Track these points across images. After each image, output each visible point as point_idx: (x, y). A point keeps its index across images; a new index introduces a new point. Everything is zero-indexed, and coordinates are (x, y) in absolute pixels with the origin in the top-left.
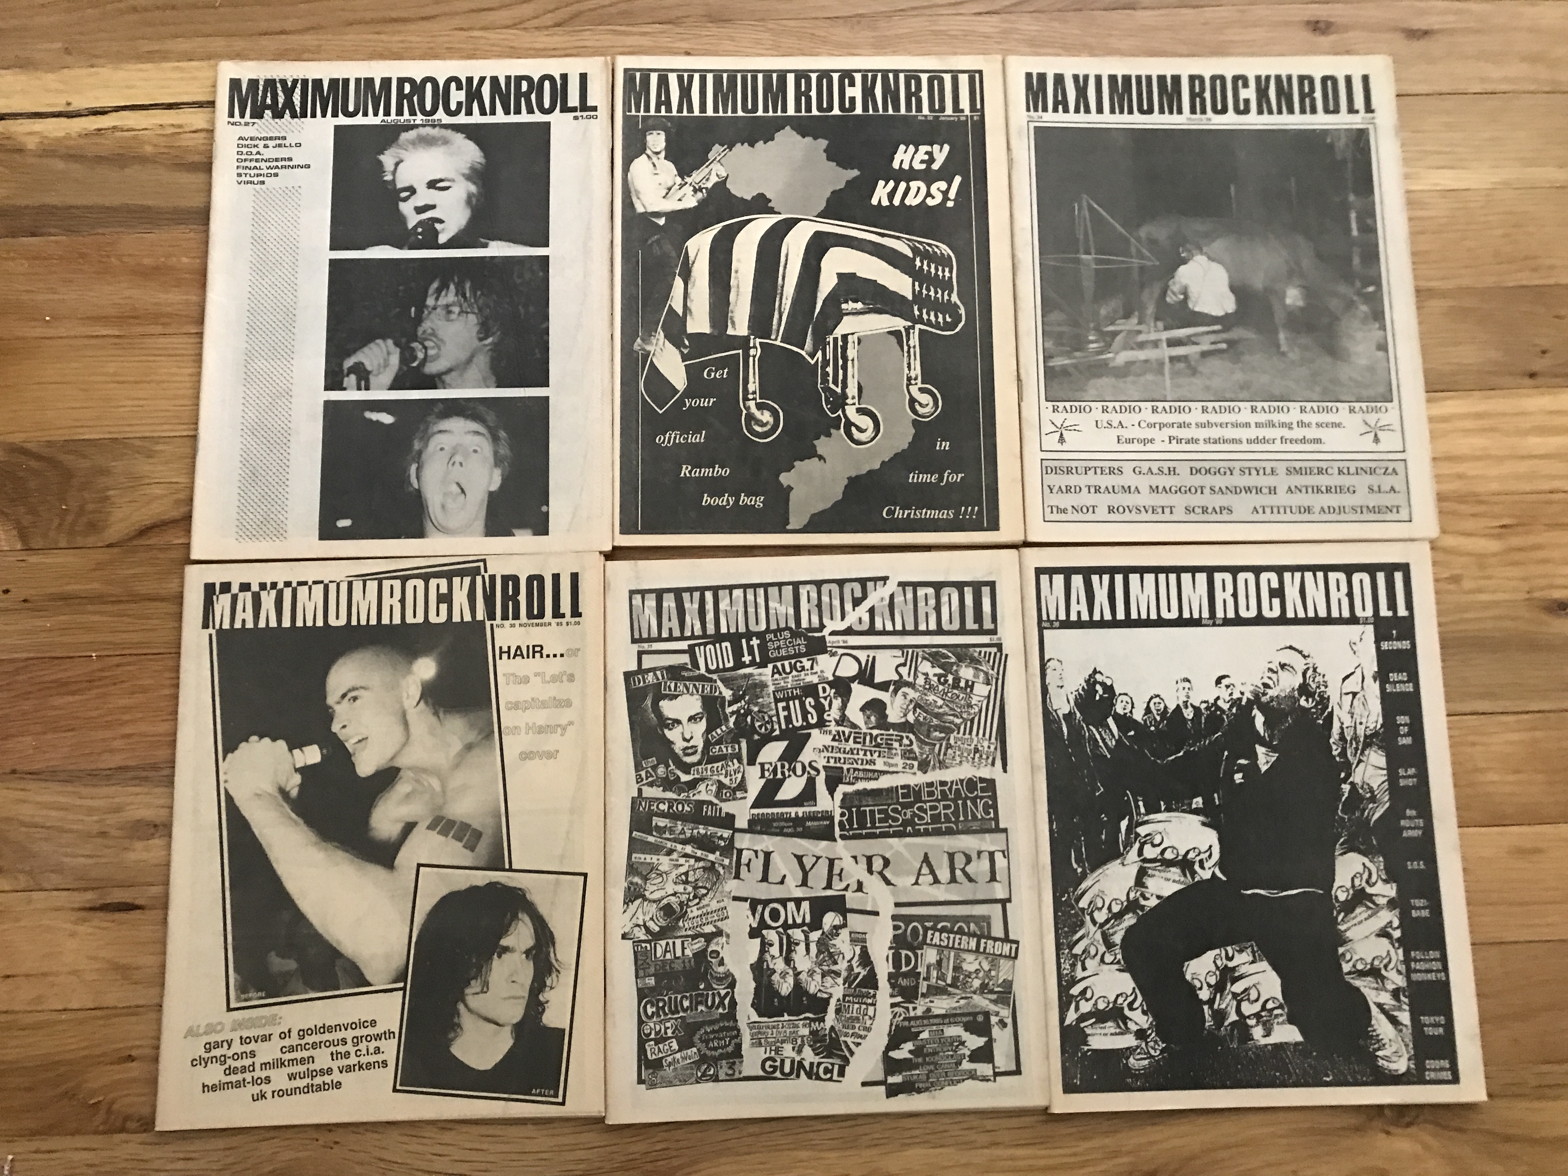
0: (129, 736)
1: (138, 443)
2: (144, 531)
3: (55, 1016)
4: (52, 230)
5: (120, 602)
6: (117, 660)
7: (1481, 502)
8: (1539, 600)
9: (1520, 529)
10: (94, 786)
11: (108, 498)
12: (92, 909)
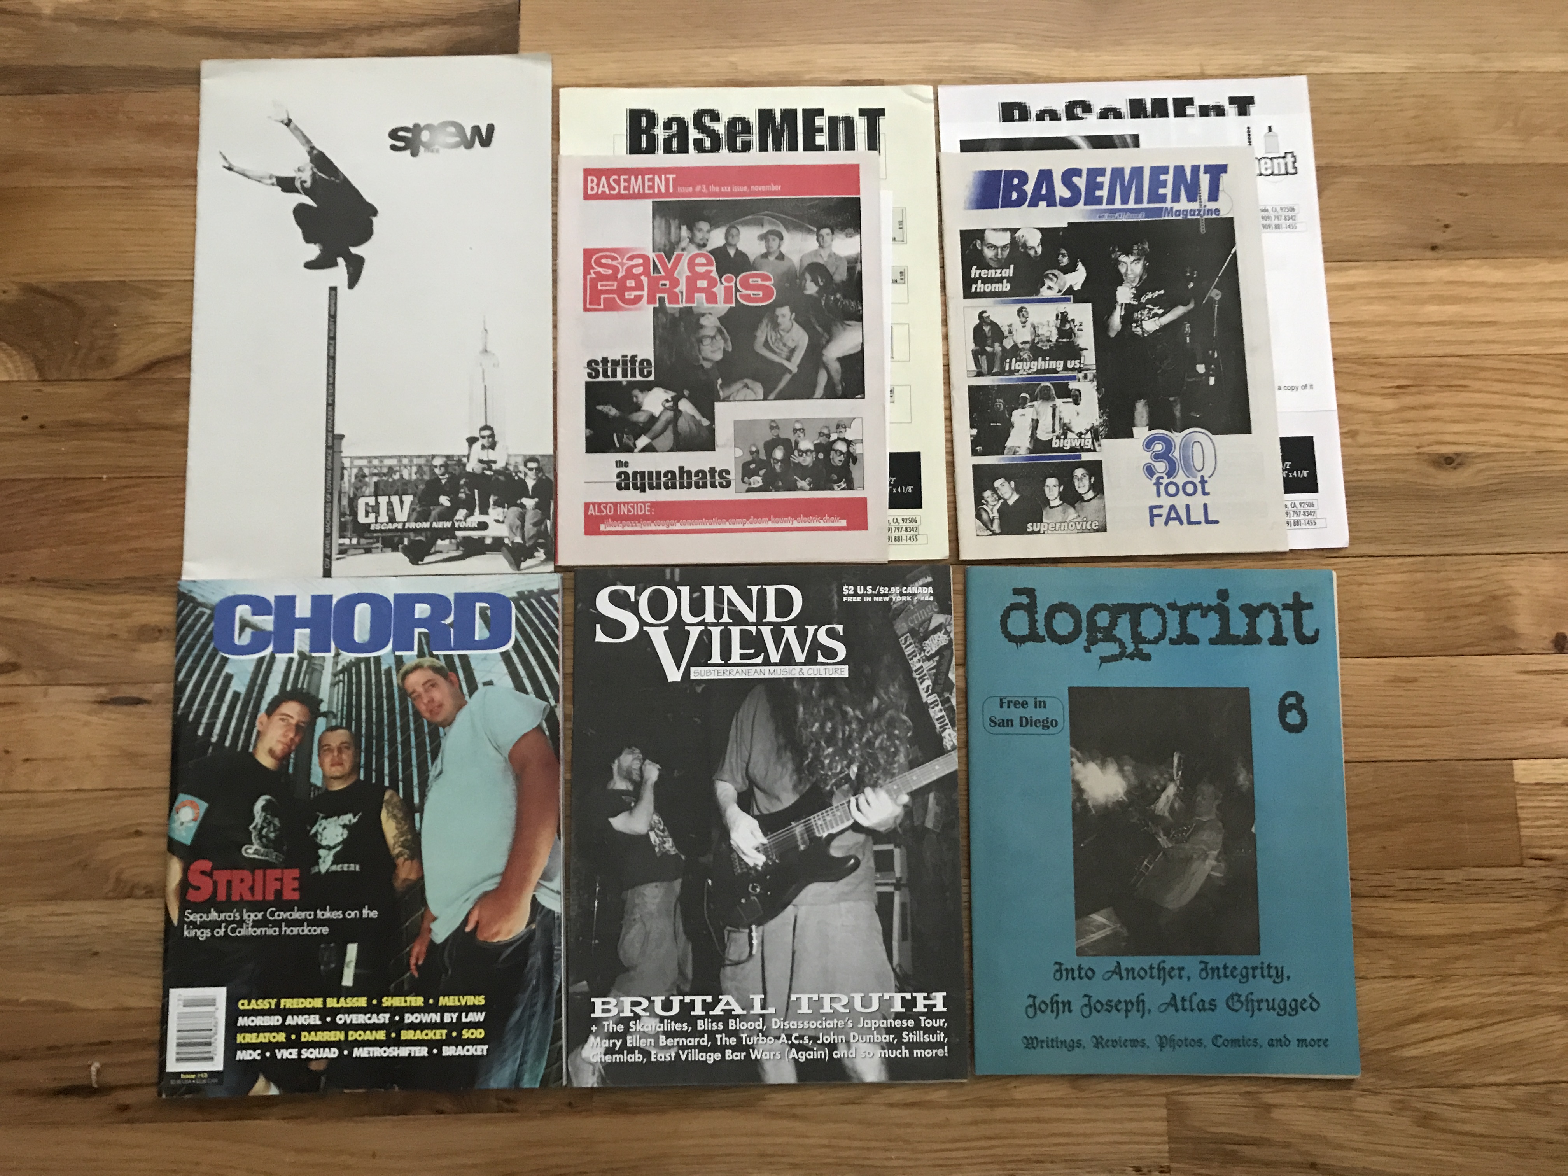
1: (143, 286)
2: (150, 367)
3: (70, 796)
6: (124, 482)
7: (1381, 364)
8: (1429, 455)
9: (1414, 390)
10: (104, 594)
11: (116, 335)
12: (102, 702)
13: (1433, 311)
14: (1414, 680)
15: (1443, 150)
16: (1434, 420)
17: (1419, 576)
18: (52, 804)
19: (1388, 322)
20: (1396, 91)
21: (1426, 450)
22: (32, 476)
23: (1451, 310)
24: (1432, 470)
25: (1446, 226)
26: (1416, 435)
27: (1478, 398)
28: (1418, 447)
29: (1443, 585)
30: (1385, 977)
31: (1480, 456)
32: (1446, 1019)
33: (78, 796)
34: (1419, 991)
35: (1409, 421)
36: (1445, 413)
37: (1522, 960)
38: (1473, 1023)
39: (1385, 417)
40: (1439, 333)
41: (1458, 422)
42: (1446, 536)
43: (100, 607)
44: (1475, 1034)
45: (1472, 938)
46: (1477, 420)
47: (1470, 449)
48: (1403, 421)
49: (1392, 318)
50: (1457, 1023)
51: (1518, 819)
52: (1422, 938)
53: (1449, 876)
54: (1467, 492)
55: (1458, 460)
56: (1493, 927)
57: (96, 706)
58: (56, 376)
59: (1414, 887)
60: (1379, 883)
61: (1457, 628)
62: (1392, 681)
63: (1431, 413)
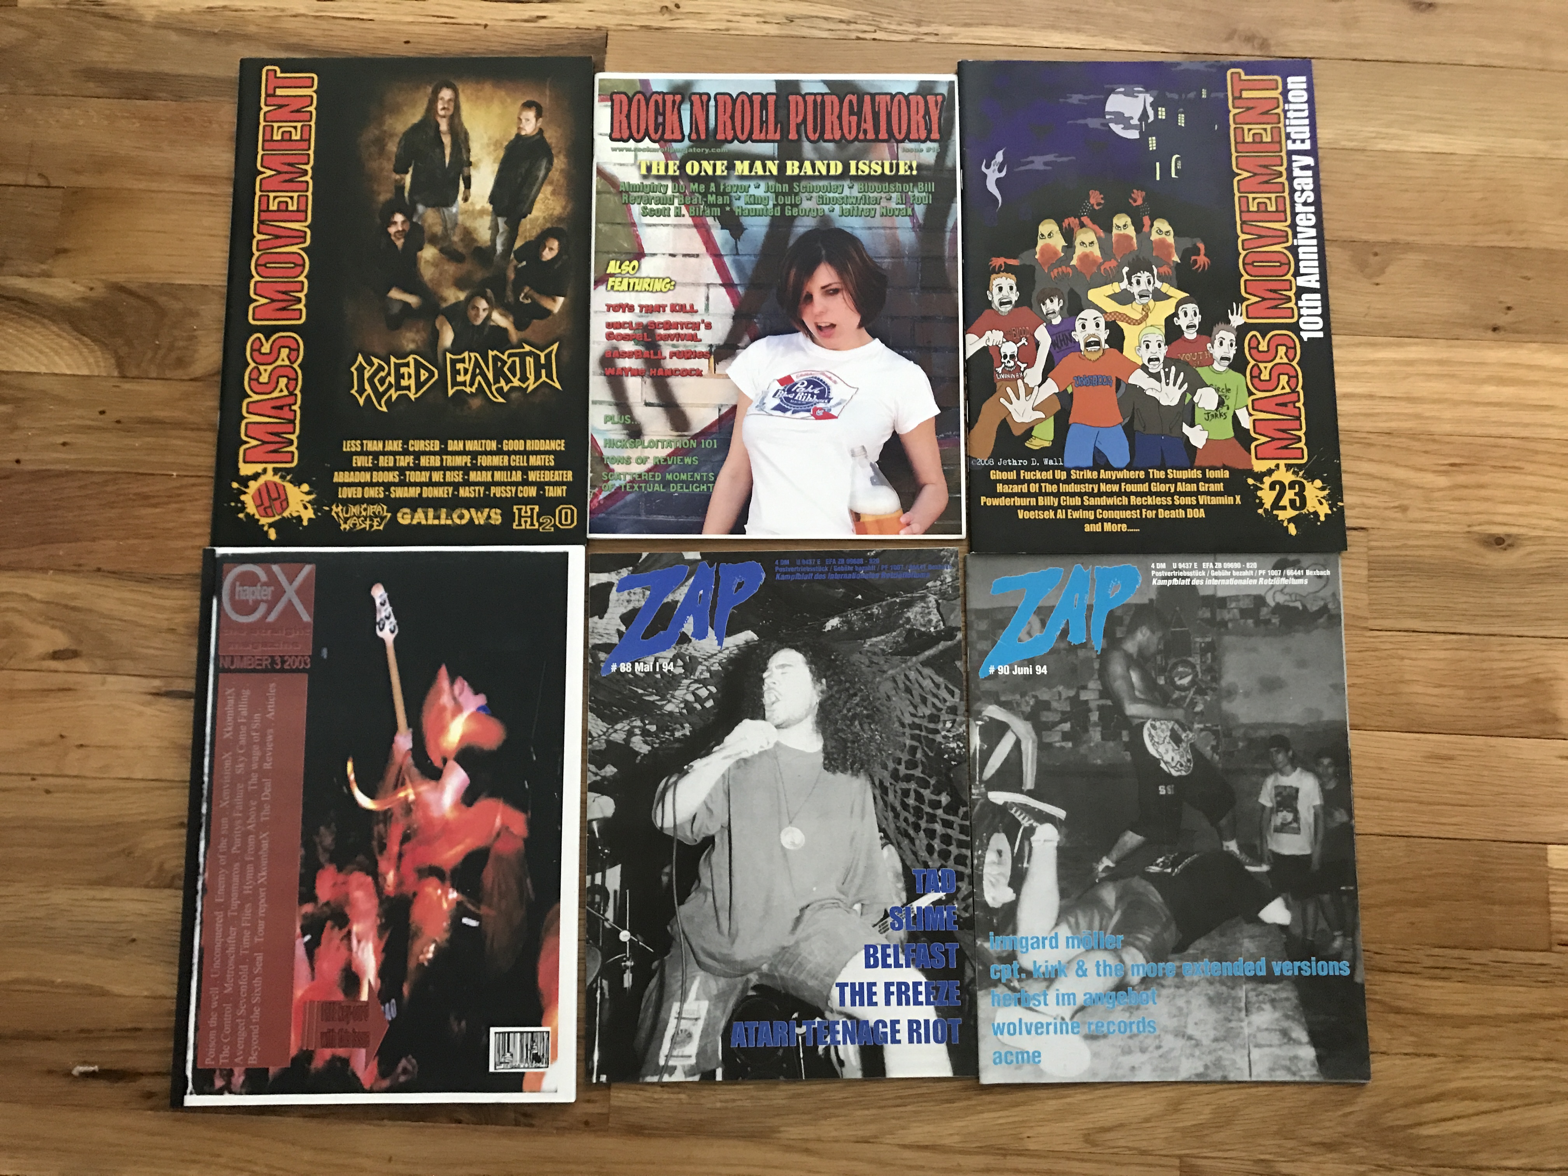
13: (1490, 391)
14: (1450, 758)
15: (1509, 233)
16: (1486, 499)
17: (1463, 654)
18: (102, 791)
19: (1445, 401)
20: (1465, 172)
21: (1476, 529)
22: (104, 469)
23: (1507, 392)
24: (1482, 550)
25: (1509, 308)
26: (1466, 514)
27: (1530, 480)
28: (1469, 526)
29: (1485, 665)
30: (1406, 1054)
31: (1530, 538)
32: (1463, 1099)
33: (128, 784)
34: (1440, 1069)
35: (1460, 499)
36: (1499, 493)
37: (1545, 1046)
38: (1494, 1105)
39: (1437, 494)
40: (1495, 414)
41: (1511, 503)
42: (1491, 616)
43: (161, 602)
44: (1492, 1117)
45: (1497, 1020)
46: (1529, 503)
47: (1522, 531)
48: (1454, 499)
49: (1448, 396)
50: (1476, 1104)
51: (1548, 904)
52: (1444, 1017)
53: (1475, 956)
54: (1514, 573)
55: (1508, 542)
56: (1519, 1011)
57: (149, 697)
58: (134, 372)
59: (1441, 965)
60: (1406, 959)
61: (1499, 709)
62: (1429, 757)
63: (1483, 493)
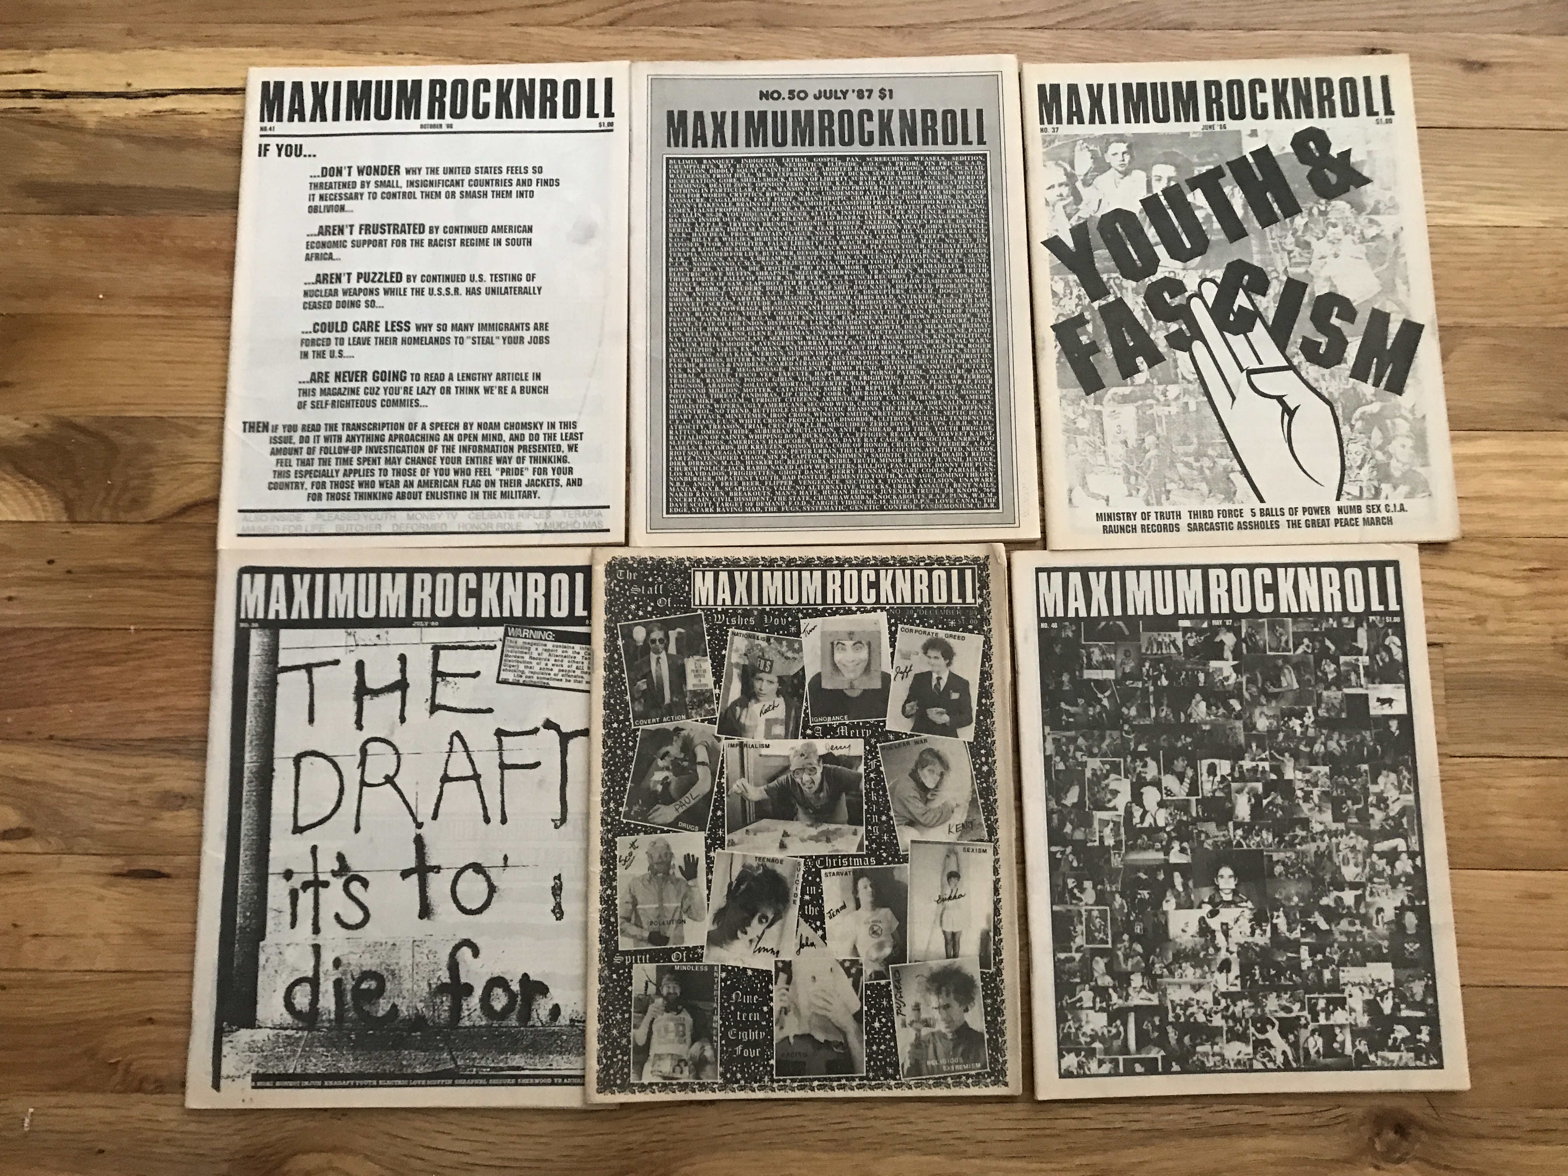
0: (162, 709)
4: (108, 209)
5: (158, 577)
